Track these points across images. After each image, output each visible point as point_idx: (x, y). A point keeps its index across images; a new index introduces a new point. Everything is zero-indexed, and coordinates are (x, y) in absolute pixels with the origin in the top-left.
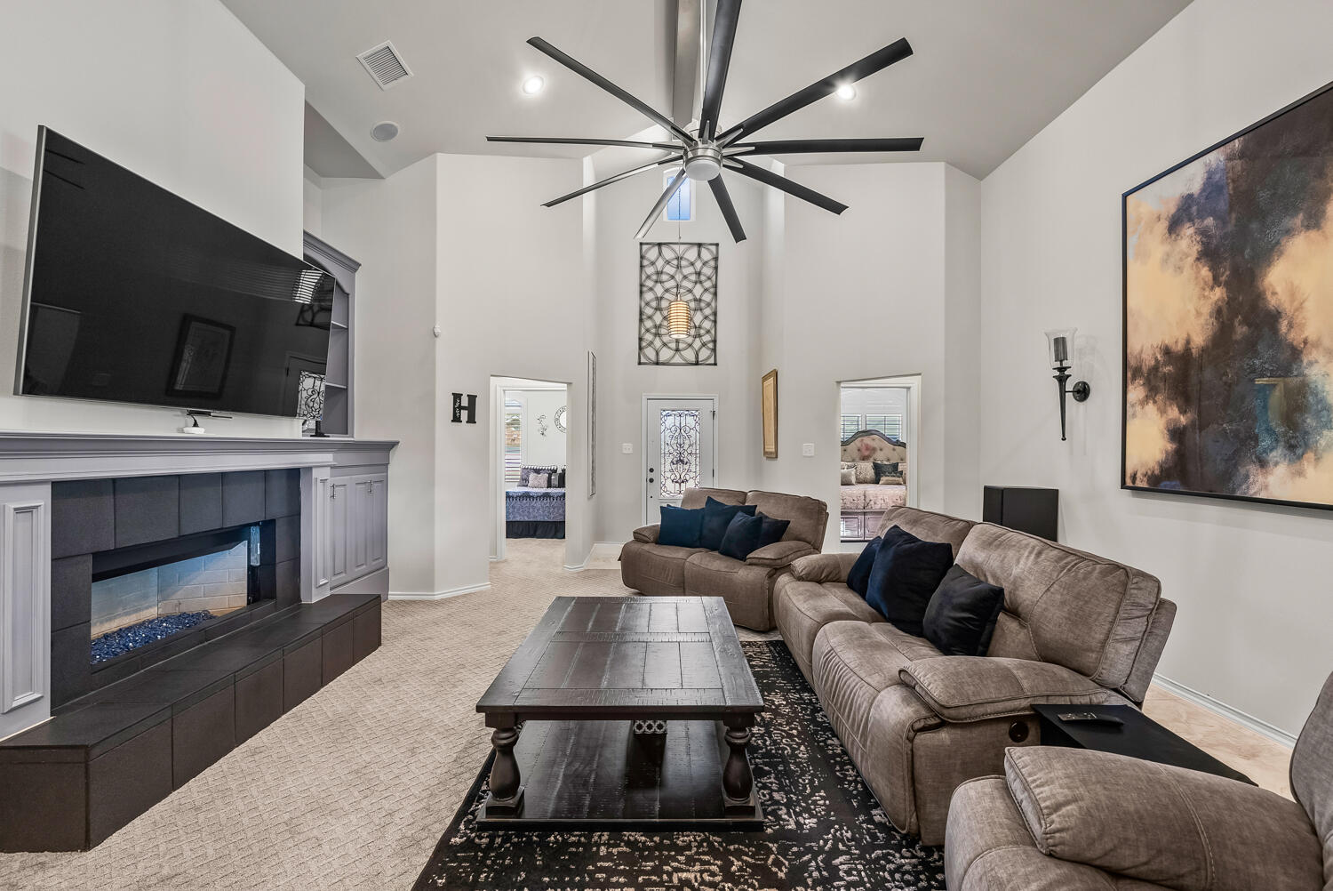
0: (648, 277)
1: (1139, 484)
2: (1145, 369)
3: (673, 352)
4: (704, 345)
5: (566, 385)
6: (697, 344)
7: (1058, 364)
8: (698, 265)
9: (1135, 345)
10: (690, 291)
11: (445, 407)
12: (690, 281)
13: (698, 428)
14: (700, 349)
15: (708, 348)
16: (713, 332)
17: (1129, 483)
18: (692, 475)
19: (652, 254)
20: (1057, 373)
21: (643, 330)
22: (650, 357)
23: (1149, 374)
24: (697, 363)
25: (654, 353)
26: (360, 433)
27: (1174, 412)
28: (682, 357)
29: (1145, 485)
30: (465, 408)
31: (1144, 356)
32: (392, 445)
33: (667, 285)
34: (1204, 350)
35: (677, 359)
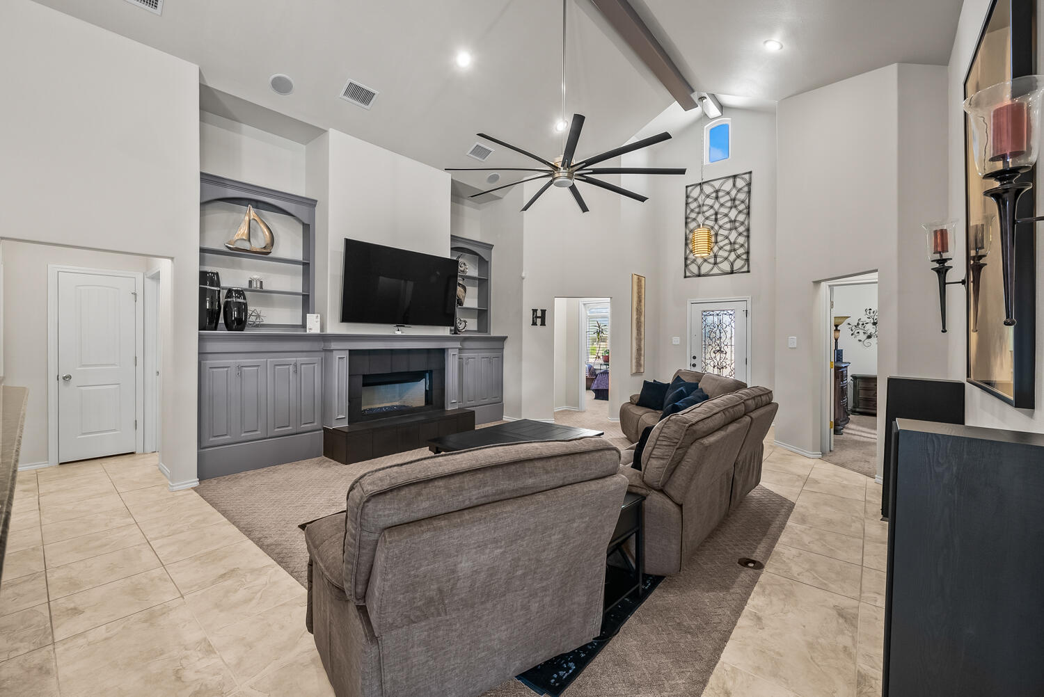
0: (692, 211)
3: (712, 266)
4: (738, 257)
5: (609, 299)
6: (732, 257)
7: (937, 257)
8: (733, 193)
10: (726, 215)
11: (528, 316)
12: (726, 207)
13: (733, 325)
14: (735, 260)
15: (742, 259)
16: (746, 245)
18: (728, 362)
19: (695, 193)
20: (937, 265)
21: (688, 252)
22: (694, 271)
24: (732, 272)
25: (697, 268)
26: (494, 332)
28: (719, 269)
30: (540, 317)
32: (504, 339)
33: (707, 214)
35: (715, 271)
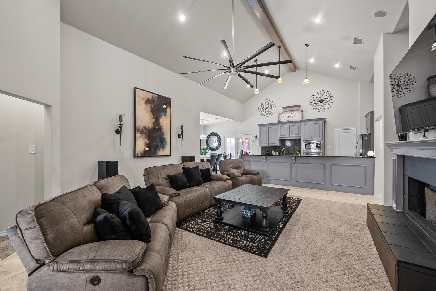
1: (139, 156)
2: (140, 130)
7: (120, 123)
9: (138, 124)
17: (136, 156)
23: (141, 132)
27: (146, 140)
29: (140, 156)
31: (140, 127)
34: (152, 129)
